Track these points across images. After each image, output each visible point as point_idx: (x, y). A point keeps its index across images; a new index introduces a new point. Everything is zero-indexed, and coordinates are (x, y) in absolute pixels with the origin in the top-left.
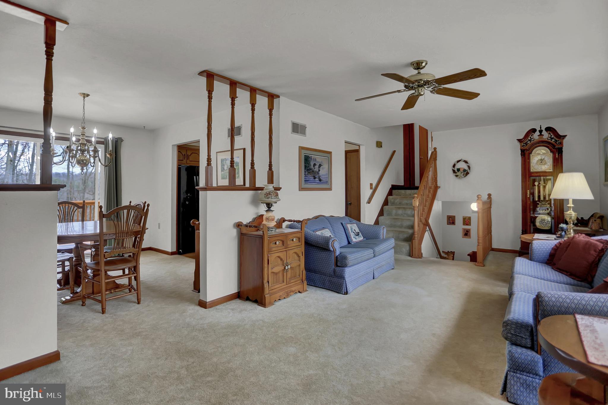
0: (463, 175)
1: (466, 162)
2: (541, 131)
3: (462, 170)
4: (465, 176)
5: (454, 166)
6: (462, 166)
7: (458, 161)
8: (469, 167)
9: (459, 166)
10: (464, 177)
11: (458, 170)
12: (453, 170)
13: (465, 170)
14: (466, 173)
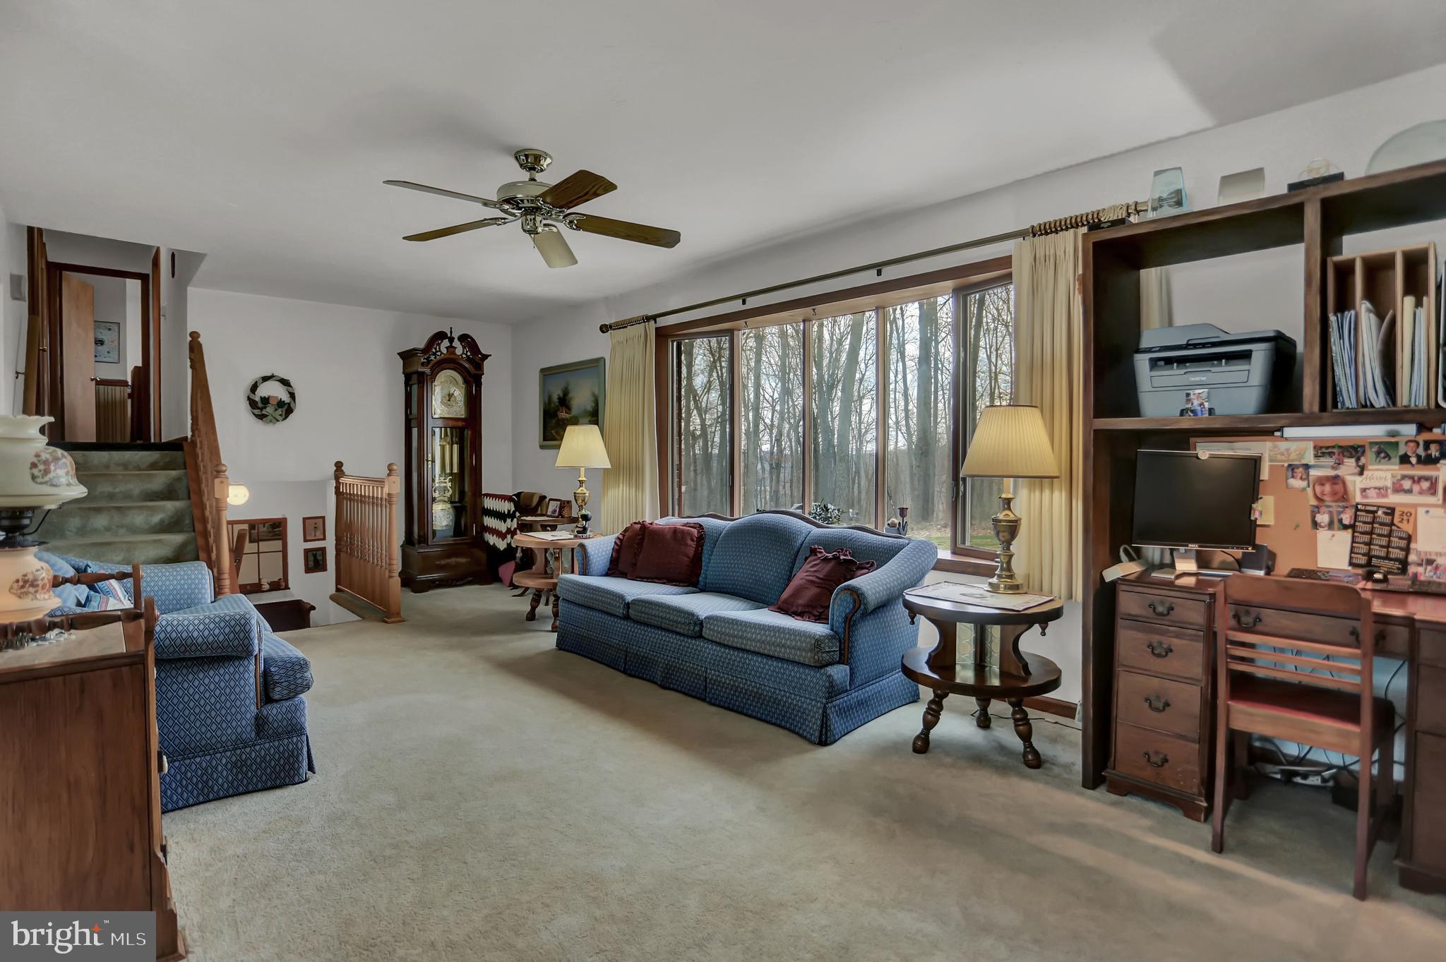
0: (281, 415)
1: (285, 383)
2: (451, 340)
3: (273, 402)
4: (284, 417)
5: (254, 388)
6: (273, 390)
7: (265, 379)
8: (292, 395)
9: (266, 390)
10: (284, 419)
11: (265, 401)
12: (248, 397)
13: (281, 404)
14: (286, 409)
